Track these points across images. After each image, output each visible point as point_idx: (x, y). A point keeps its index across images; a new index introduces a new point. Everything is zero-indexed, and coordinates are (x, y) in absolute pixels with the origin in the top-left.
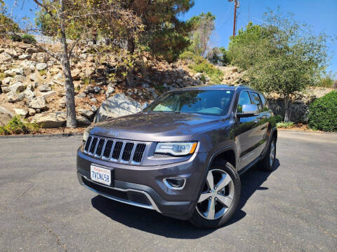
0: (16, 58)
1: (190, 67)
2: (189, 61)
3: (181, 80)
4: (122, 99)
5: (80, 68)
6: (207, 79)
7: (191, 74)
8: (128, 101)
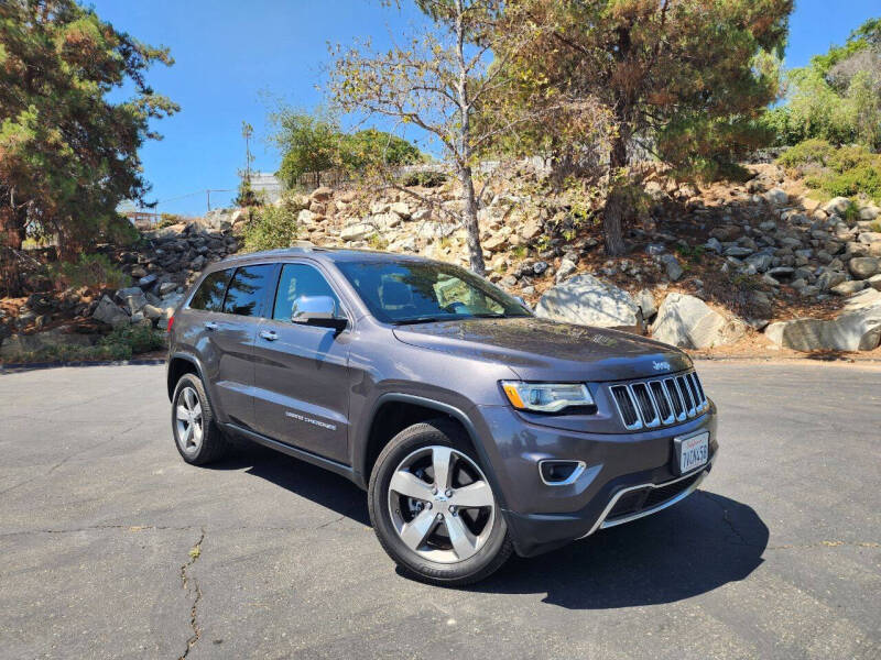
0: (407, 218)
1: (812, 185)
2: (809, 168)
3: (772, 224)
4: (587, 284)
5: (515, 223)
6: (864, 213)
7: (809, 204)
8: (600, 289)
